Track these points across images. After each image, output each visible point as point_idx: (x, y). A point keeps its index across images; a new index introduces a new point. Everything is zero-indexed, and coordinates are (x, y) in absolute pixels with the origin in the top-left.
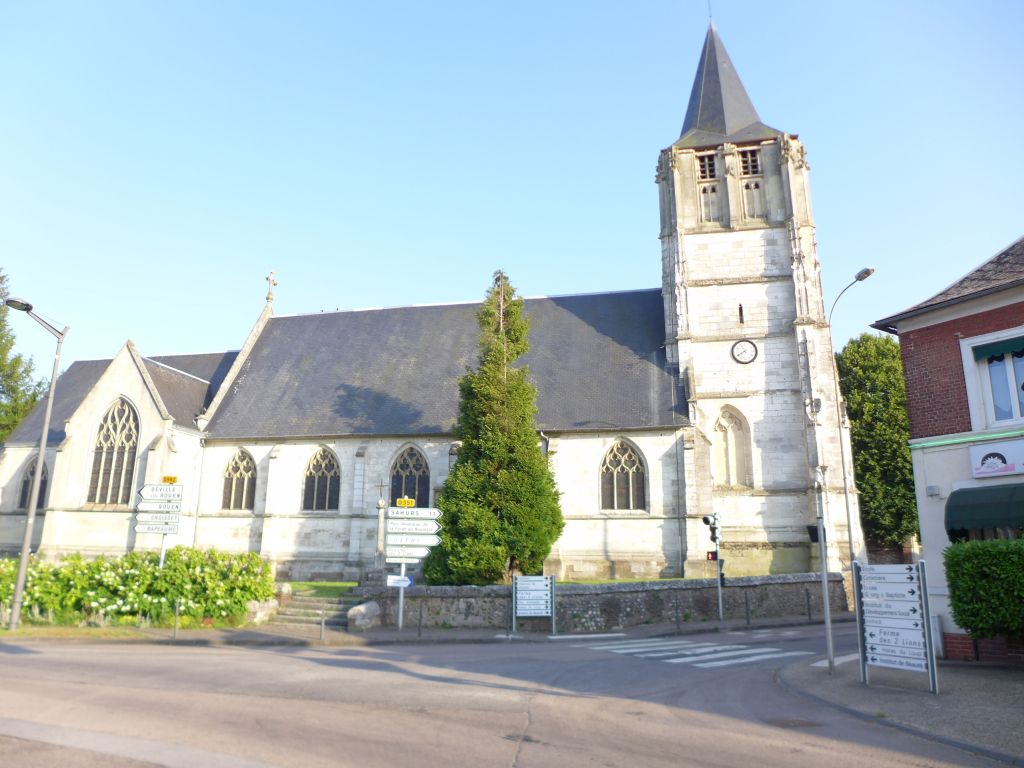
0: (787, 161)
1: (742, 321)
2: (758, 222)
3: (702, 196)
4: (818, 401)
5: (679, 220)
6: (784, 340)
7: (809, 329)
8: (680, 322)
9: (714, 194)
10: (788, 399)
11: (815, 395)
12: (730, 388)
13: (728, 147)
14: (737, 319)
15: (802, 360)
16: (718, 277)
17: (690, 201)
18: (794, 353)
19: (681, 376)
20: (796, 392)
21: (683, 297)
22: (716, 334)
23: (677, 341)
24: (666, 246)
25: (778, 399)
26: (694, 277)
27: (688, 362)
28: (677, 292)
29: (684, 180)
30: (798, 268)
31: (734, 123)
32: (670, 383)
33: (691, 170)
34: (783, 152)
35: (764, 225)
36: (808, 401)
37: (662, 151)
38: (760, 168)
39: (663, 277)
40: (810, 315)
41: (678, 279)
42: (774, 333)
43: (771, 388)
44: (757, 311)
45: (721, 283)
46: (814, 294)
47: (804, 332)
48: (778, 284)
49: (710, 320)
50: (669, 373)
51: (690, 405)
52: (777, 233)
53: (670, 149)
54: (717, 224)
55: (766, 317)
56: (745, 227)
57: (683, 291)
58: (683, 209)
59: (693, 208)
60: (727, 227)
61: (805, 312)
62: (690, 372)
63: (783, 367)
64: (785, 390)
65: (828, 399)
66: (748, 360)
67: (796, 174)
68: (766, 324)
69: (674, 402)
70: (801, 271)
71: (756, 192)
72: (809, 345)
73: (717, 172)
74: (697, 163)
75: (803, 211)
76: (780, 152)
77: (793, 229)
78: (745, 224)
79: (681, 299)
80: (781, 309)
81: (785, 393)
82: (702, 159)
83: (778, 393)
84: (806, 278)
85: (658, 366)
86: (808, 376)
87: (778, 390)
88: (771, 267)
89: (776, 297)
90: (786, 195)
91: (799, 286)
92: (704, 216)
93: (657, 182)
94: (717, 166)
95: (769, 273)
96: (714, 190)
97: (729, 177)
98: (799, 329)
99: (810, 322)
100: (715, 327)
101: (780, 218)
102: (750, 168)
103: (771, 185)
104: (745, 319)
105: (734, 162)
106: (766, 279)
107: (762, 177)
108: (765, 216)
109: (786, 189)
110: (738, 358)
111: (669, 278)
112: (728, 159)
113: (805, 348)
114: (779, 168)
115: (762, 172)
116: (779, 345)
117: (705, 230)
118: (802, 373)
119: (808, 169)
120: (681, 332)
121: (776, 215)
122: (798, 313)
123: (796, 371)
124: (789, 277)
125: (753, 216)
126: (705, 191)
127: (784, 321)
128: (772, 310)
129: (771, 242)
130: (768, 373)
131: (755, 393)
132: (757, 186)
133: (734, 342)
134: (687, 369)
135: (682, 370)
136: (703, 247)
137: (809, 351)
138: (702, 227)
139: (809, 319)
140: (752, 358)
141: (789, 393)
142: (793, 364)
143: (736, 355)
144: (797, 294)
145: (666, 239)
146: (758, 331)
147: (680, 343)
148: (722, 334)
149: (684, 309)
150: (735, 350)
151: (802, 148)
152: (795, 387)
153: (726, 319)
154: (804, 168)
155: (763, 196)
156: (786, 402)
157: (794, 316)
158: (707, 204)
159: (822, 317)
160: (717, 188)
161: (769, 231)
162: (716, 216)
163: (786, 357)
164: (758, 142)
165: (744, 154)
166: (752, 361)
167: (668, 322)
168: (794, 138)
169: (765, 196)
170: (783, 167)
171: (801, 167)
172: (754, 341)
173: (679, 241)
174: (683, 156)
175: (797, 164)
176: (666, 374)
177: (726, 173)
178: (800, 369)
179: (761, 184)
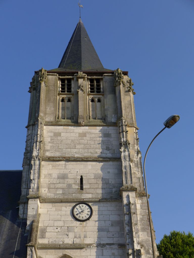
0: (120, 84)
1: (82, 188)
2: (98, 122)
3: (61, 103)
4: (139, 251)
5: (41, 114)
6: (114, 204)
7: (132, 195)
8: (32, 185)
9: (69, 103)
10: (116, 252)
11: (137, 247)
12: (69, 241)
13: (80, 74)
14: (78, 187)
15: (126, 218)
16: (67, 155)
17: (52, 104)
18: (121, 214)
19: (28, 228)
20: (122, 246)
21: (37, 167)
22: (61, 197)
23: (28, 199)
24: (30, 132)
25: (107, 251)
26: (48, 154)
27: (34, 216)
28: (32, 162)
29: (48, 91)
30: (125, 151)
31: (87, 65)
32: (17, 234)
33: (54, 85)
34: (117, 79)
35: (103, 124)
36: (130, 251)
37: (36, 72)
38: (102, 90)
39: (25, 153)
40: (133, 185)
42: (106, 199)
43: (102, 242)
44: (94, 181)
45: (68, 160)
46: (137, 172)
47: (128, 197)
48: (111, 163)
49: (57, 186)
50: (19, 226)
51: (29, 249)
52: (111, 130)
53: (41, 71)
54: (70, 121)
55: (100, 186)
56: (89, 124)
58: (46, 108)
59: (52, 109)
60: (76, 122)
61: (129, 182)
62: (35, 224)
63: (112, 225)
64: (113, 244)
65: (147, 252)
66: (85, 218)
67: (126, 95)
68: (100, 191)
70: (127, 153)
71: (98, 104)
72: (132, 207)
73: (72, 90)
74: (59, 83)
75: (129, 117)
76: (115, 79)
77: (122, 125)
78: (89, 122)
79: (35, 168)
80: (112, 181)
81: (113, 246)
82: (63, 81)
83: (107, 246)
84: (131, 160)
85: (10, 220)
87: (107, 244)
88: (106, 151)
89: (109, 172)
90: (118, 105)
91: (125, 163)
92: (60, 115)
93: (30, 92)
94: (73, 85)
95: (104, 155)
96: (69, 100)
97: (80, 92)
98: (125, 194)
99: (133, 189)
100: (60, 192)
101: (113, 120)
102: (95, 90)
103: (108, 100)
104: (84, 187)
105: (85, 84)
106: (101, 159)
107: (103, 95)
108: (104, 119)
109: (118, 101)
110: (77, 217)
111: (29, 154)
112: (80, 81)
113: (129, 209)
114: (114, 91)
115: (103, 92)
116: (109, 207)
117: (60, 123)
119: (134, 94)
121: (112, 118)
122: (124, 182)
123: (122, 229)
124: (118, 159)
125: (95, 119)
126: (63, 100)
127: (114, 190)
128: (105, 182)
129: (106, 135)
130: (100, 230)
131: (89, 246)
132: (99, 101)
133: (74, 204)
134: (33, 222)
135: (28, 223)
136: (58, 134)
137: (132, 211)
138: (58, 121)
139: (132, 187)
140: (88, 217)
141: (116, 247)
142: (120, 223)
143: (75, 214)
144: (124, 170)
145: (31, 128)
146: (94, 196)
147: (30, 202)
148: (66, 197)
150: (75, 210)
151: (130, 80)
152: (121, 242)
153: (69, 186)
154: (131, 93)
155: (103, 106)
156: (113, 254)
157: (122, 184)
158: (63, 109)
159: (142, 189)
160: (72, 99)
161: (106, 128)
162: (69, 116)
163: (115, 218)
164: (101, 74)
165: (91, 81)
166: (88, 219)
167: (24, 186)
168: (125, 73)
169: (104, 107)
170: (117, 88)
171: (129, 91)
172: (90, 204)
173: (39, 127)
174: (50, 77)
175: (127, 89)
176: (16, 226)
177: (78, 89)
178: (125, 226)
179: (102, 99)
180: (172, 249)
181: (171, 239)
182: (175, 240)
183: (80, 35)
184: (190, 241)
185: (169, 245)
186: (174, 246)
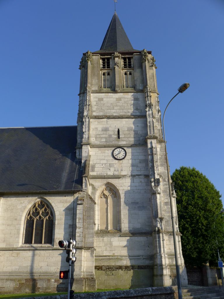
0: (146, 61)
1: (119, 137)
2: (130, 89)
3: (103, 76)
4: (158, 179)
5: (89, 85)
6: (141, 148)
7: (154, 141)
8: (84, 136)
9: (109, 76)
10: (143, 180)
11: (157, 177)
12: (111, 173)
13: (116, 54)
14: (116, 136)
15: (150, 157)
16: (108, 115)
17: (96, 78)
18: (147, 155)
19: (82, 165)
20: (147, 176)
21: (87, 123)
22: (105, 144)
23: (82, 146)
24: (81, 98)
25: (137, 180)
26: (95, 114)
27: (87, 157)
28: (84, 120)
29: (93, 68)
30: (149, 111)
31: (121, 48)
32: (75, 169)
33: (97, 63)
34: (143, 57)
35: (133, 91)
36: (152, 180)
37: (84, 54)
38: (132, 66)
39: (78, 114)
40: (155, 135)
41: (85, 113)
42: (135, 145)
43: (133, 174)
44: (127, 132)
45: (109, 117)
46: (158, 126)
47: (151, 143)
48: (139, 119)
49: (102, 136)
50: (76, 163)
51: (84, 179)
52: (139, 95)
53: (87, 53)
54: (109, 89)
55: (132, 136)
56: (123, 91)
57: (87, 120)
58: (92, 81)
59: (97, 81)
60: (114, 91)
61: (152, 133)
62: (87, 162)
63: (140, 162)
64: (141, 175)
65: (164, 180)
66: (121, 158)
67: (150, 69)
68: (132, 139)
69: (75, 177)
70: (151, 112)
71: (129, 76)
72: (154, 150)
73: (111, 66)
74: (101, 61)
75: (153, 86)
76: (142, 57)
77: (147, 92)
78: (123, 90)
79: (86, 124)
80: (140, 132)
81: (141, 177)
82: (103, 59)
83: (137, 177)
84: (153, 117)
85: (71, 160)
86: (153, 167)
87: (137, 175)
88: (136, 111)
89: (138, 126)
90: (144, 76)
91: (149, 119)
92: (102, 85)
93: (80, 69)
94: (111, 63)
95: (134, 114)
96: (109, 74)
97: (116, 67)
98: (149, 141)
99: (155, 138)
100: (104, 140)
101: (141, 88)
102: (128, 65)
103: (137, 73)
104: (120, 137)
105: (120, 61)
106: (133, 117)
107: (133, 69)
108: (134, 87)
109: (144, 74)
110: (116, 157)
111: (81, 114)
112: (116, 59)
113: (152, 151)
114: (142, 67)
115: (133, 67)
116: (139, 150)
117: (102, 91)
118: (150, 164)
119: (156, 68)
120: (84, 141)
121: (140, 87)
122: (149, 133)
123: (147, 165)
124: (145, 117)
125: (128, 87)
126: (104, 74)
127: (141, 138)
128: (136, 133)
129: (136, 99)
130: (133, 165)
131: (124, 176)
132: (130, 74)
133: (114, 148)
134: (86, 161)
135: (83, 161)
136: (101, 99)
137: (154, 152)
138: (101, 90)
139: (154, 136)
140: (123, 157)
141: (143, 177)
142: (146, 161)
143: (114, 155)
144: (148, 124)
145: (82, 95)
146: (127, 143)
147: (84, 147)
148: (108, 144)
149: (87, 129)
150: (115, 152)
151: (153, 58)
152: (146, 173)
153: (110, 136)
154: (154, 68)
155: (133, 78)
156: (141, 182)
157: (147, 134)
158: (104, 80)
159: (161, 137)
160: (110, 73)
161: (135, 94)
162: (109, 86)
163: (142, 157)
164: (132, 53)
165: (125, 59)
166: (124, 158)
167: (78, 136)
168: (150, 53)
169: (134, 78)
170: (143, 64)
171: (152, 66)
172: (125, 148)
173: (88, 95)
174: (94, 57)
175: (151, 65)
176: (74, 164)
177: (115, 65)
178: (149, 162)
179: (132, 73)
180: (181, 179)
181: (180, 172)
182: (183, 173)
183: (115, 24)
184: (194, 173)
185: (179, 176)
186: (182, 177)
